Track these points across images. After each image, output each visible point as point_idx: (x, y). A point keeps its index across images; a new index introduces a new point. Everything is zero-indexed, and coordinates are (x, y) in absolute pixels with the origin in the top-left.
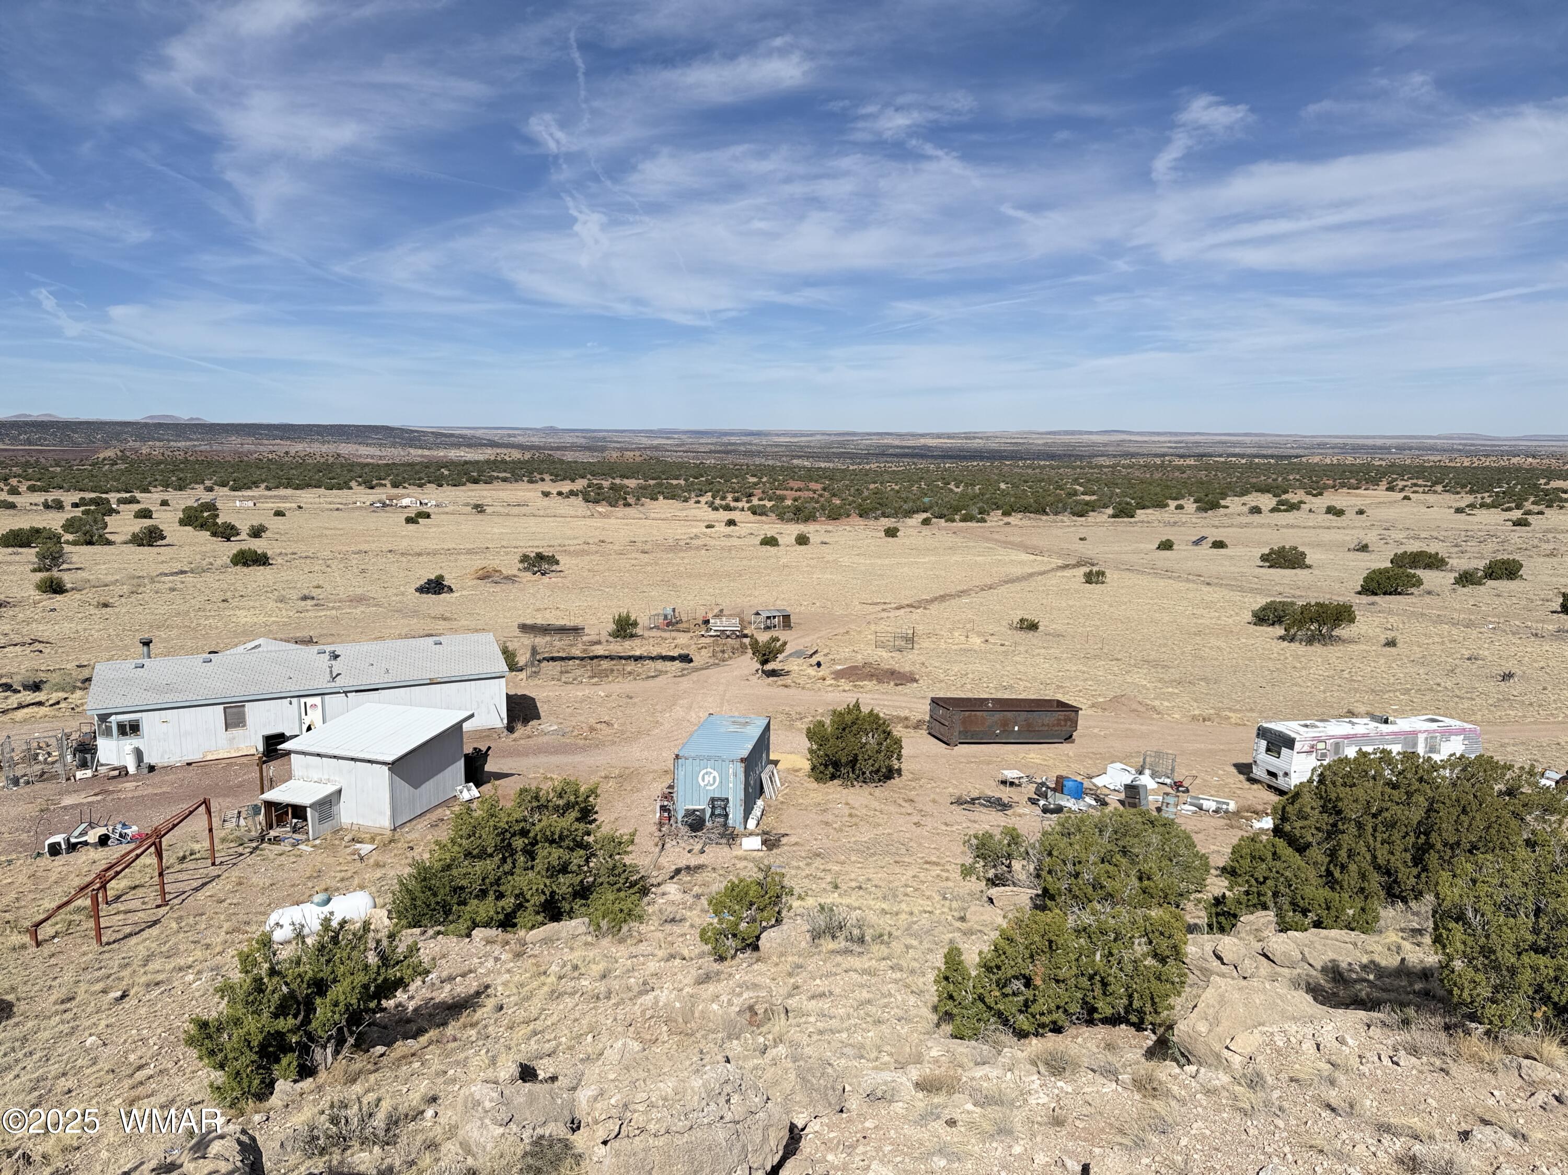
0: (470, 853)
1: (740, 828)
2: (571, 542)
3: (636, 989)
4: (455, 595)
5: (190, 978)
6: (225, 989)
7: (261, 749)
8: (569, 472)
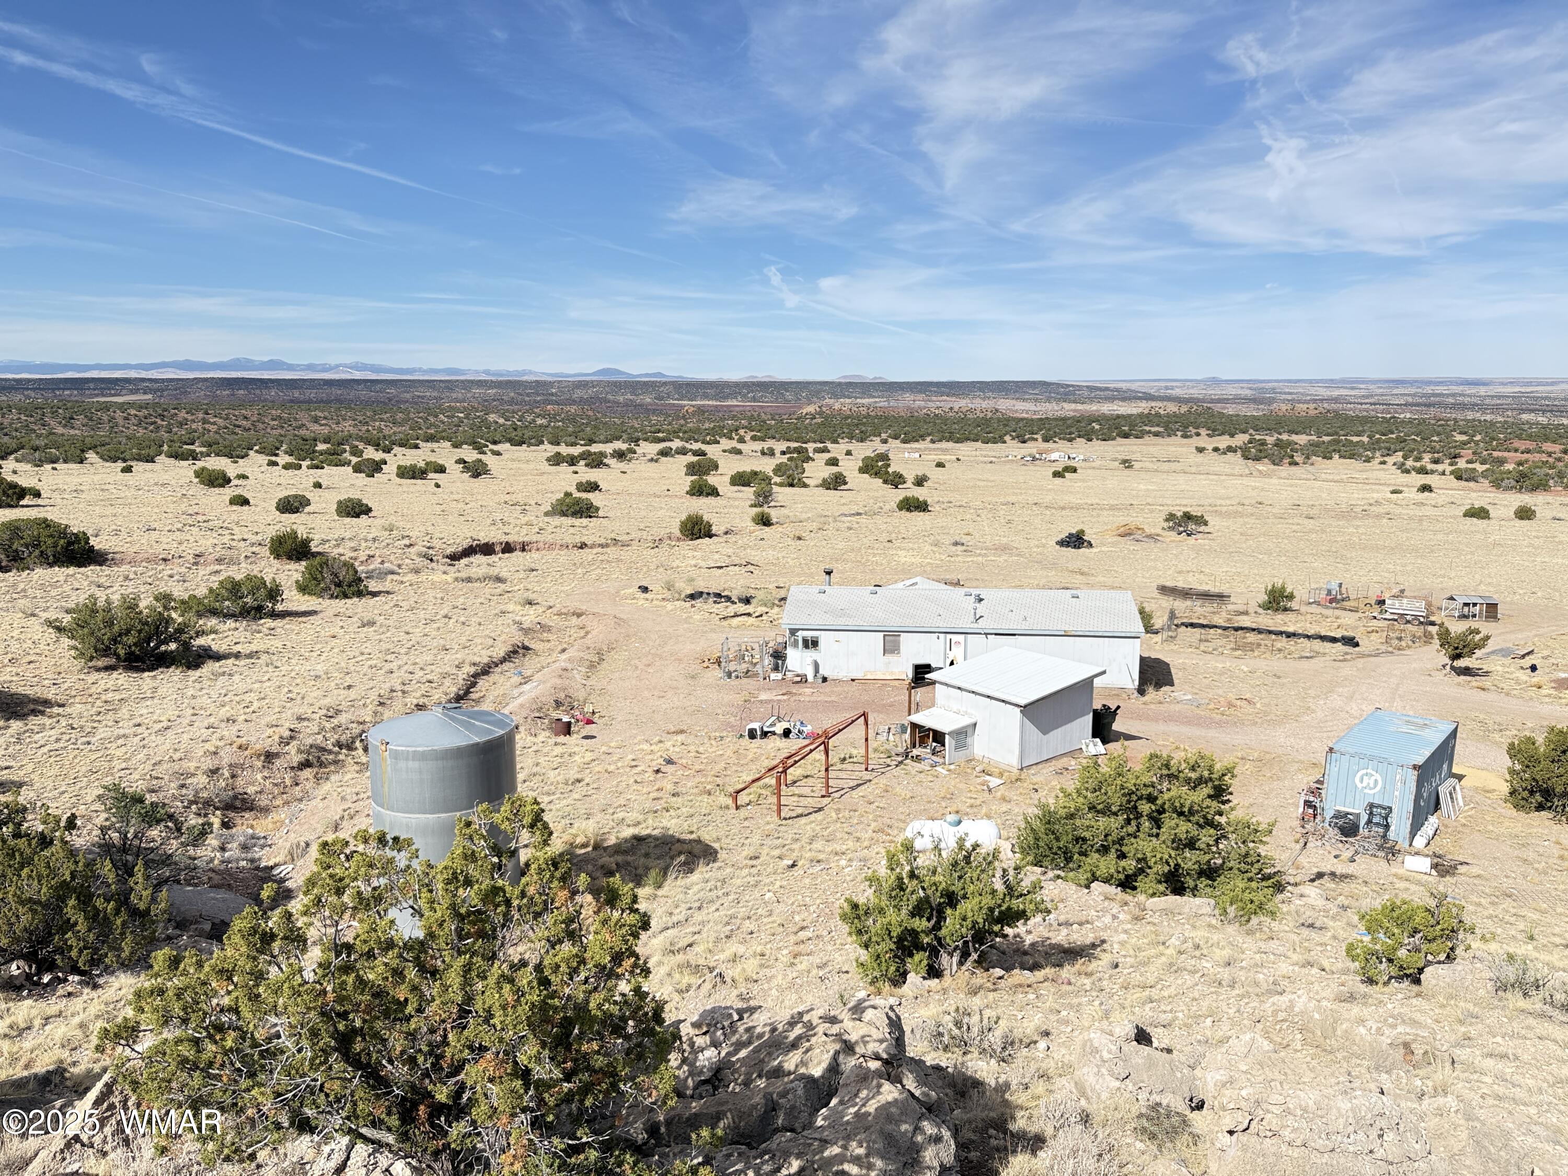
0: (1094, 807)
1: (1403, 844)
2: (1223, 502)
3: (1265, 986)
4: (1094, 550)
5: (843, 863)
6: (873, 880)
7: (911, 675)
8: (1229, 426)
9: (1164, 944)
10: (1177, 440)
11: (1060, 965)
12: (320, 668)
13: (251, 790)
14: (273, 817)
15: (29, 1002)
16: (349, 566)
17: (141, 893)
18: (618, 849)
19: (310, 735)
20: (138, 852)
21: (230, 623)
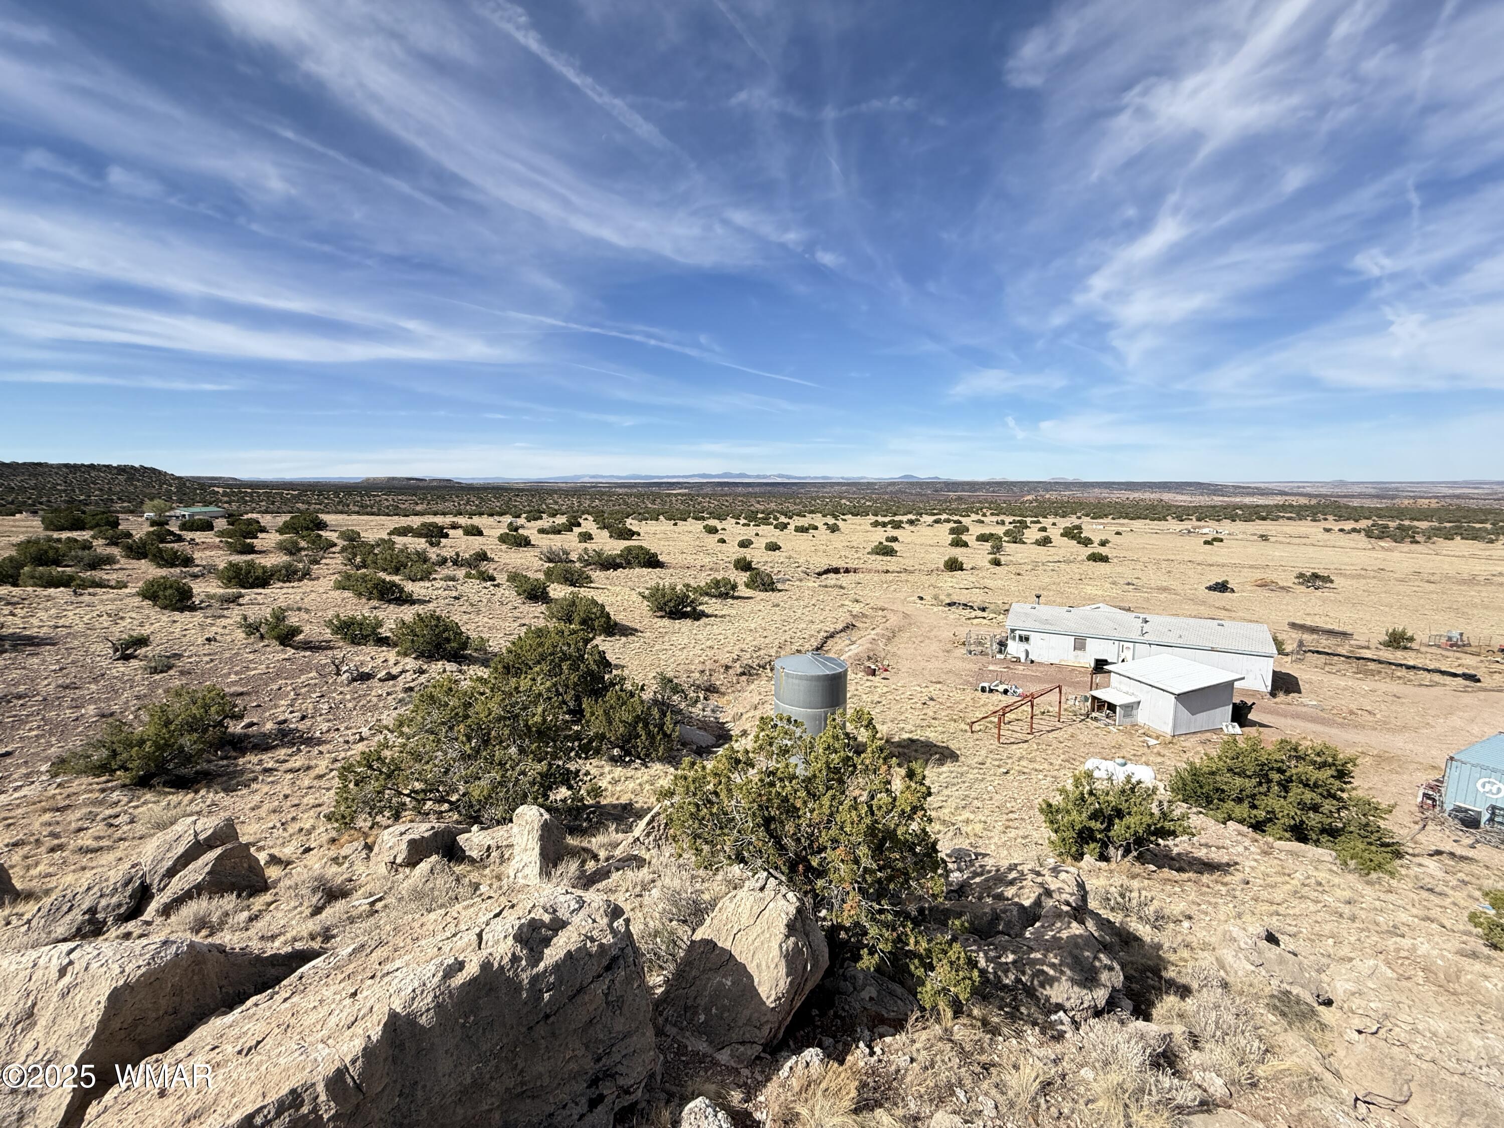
0: (1232, 770)
2: (1347, 567)
3: (1385, 927)
4: (1235, 595)
5: (1041, 777)
6: (1063, 791)
7: (1093, 665)
8: (1355, 514)
9: (1289, 875)
10: (1308, 522)
11: (1202, 873)
12: (753, 626)
13: (718, 683)
14: (726, 697)
15: (620, 769)
16: (769, 575)
17: (669, 726)
18: (899, 745)
19: (746, 659)
20: (668, 706)
21: (714, 600)
